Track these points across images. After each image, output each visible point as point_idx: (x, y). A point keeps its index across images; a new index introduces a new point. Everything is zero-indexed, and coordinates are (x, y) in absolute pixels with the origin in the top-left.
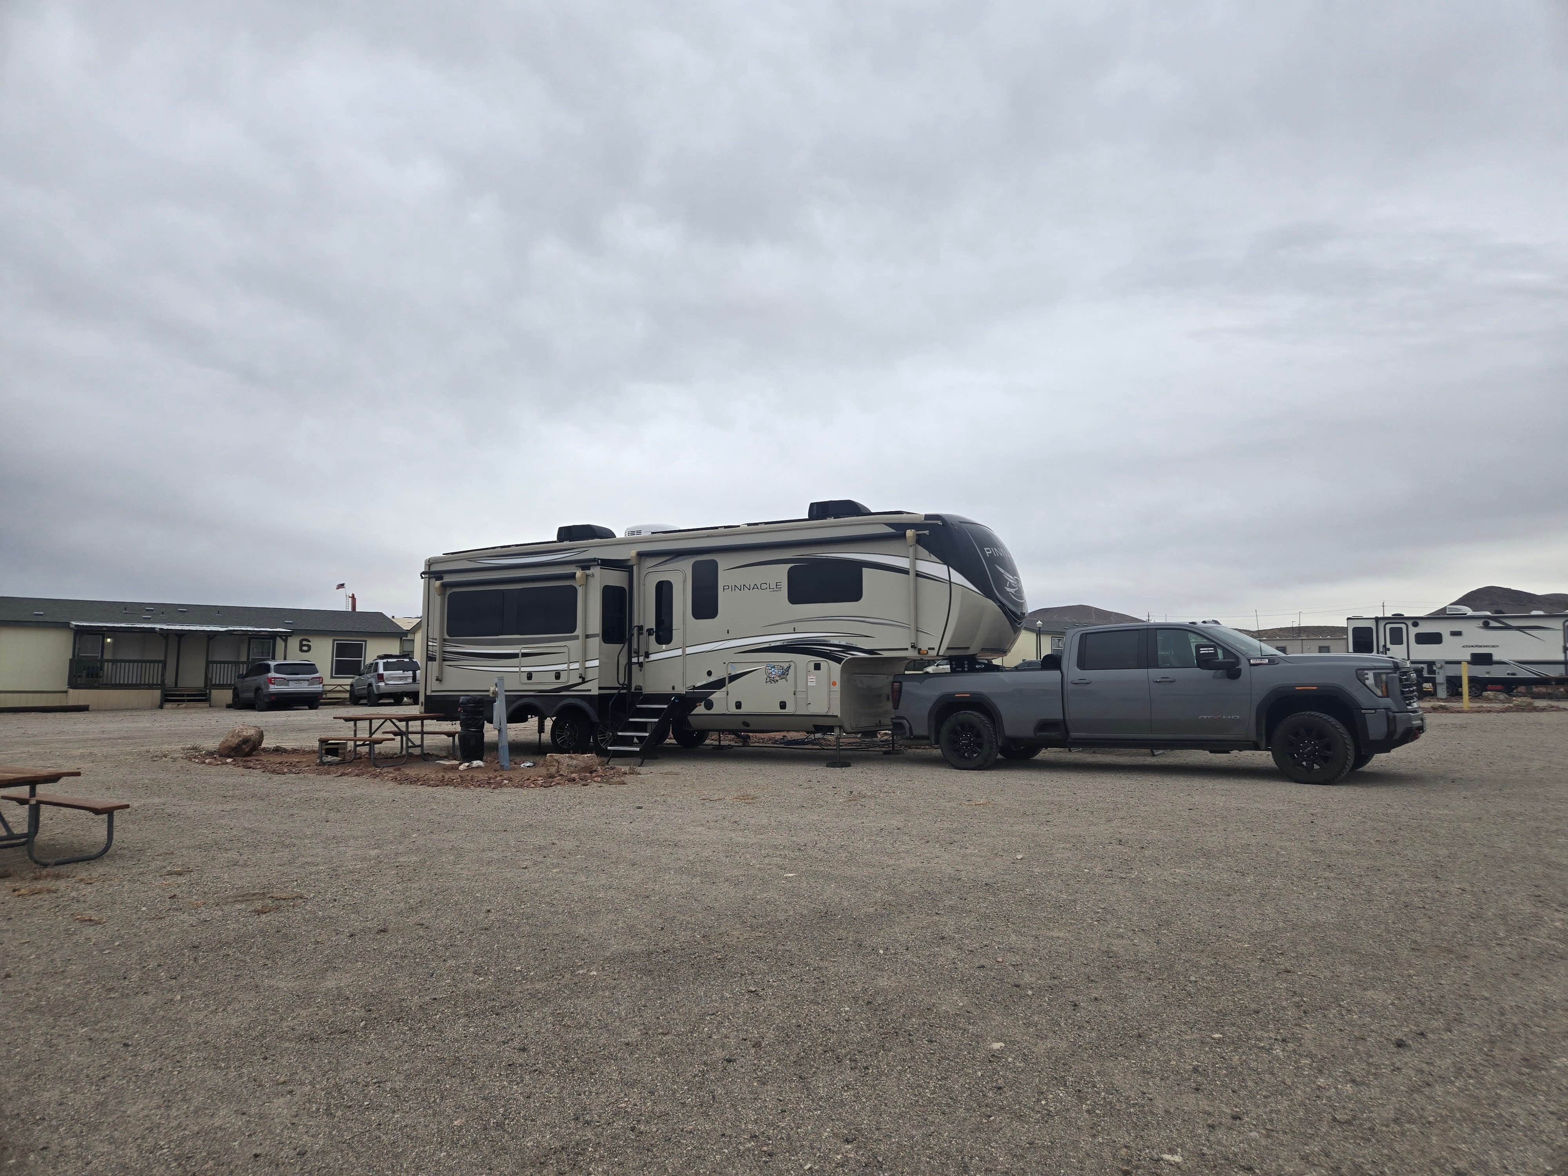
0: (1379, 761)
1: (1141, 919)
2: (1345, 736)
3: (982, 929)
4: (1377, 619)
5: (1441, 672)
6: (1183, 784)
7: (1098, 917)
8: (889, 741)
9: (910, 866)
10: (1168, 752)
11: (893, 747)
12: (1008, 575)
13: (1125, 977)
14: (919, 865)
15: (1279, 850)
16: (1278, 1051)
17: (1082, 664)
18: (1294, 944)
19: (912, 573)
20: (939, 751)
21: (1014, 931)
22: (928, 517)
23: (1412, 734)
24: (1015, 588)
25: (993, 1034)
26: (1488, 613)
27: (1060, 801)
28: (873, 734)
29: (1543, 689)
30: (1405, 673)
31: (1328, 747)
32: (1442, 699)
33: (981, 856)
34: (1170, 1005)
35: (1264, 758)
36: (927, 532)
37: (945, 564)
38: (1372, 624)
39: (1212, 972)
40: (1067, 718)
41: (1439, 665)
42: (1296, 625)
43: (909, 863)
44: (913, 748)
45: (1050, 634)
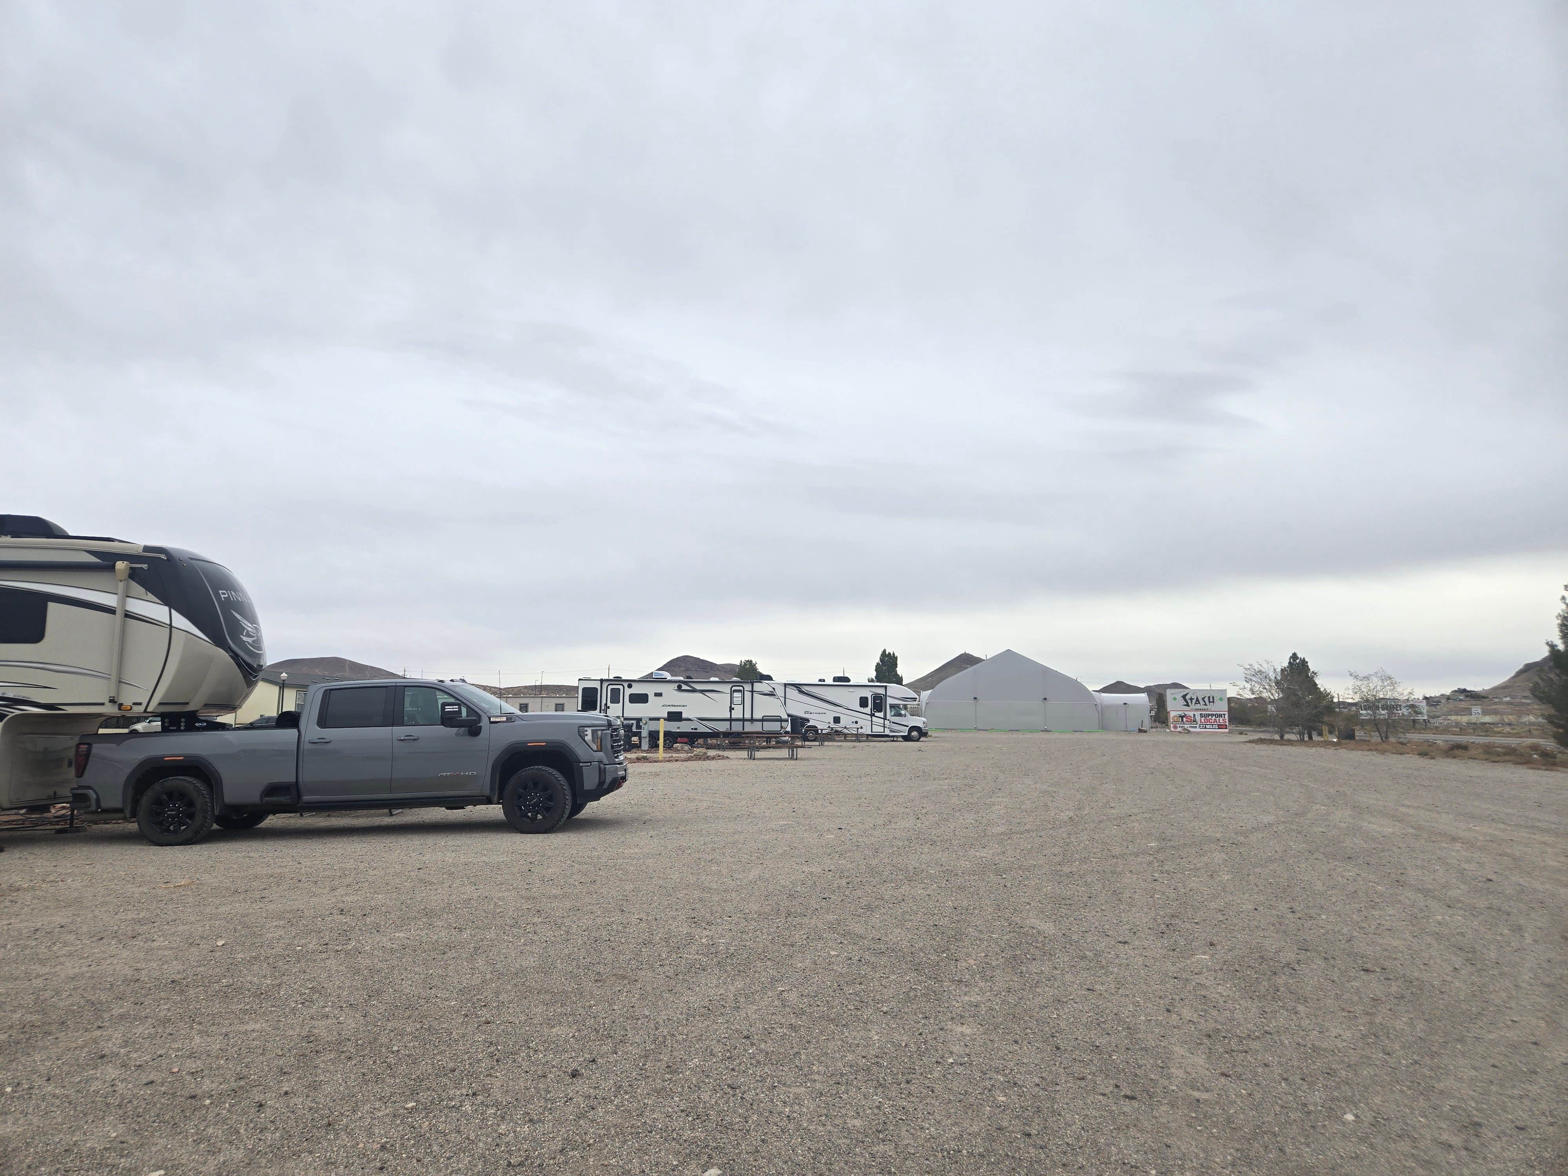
0: (592, 809)
1: (351, 993)
2: (565, 788)
3: (159, 1036)
4: (602, 681)
5: (646, 727)
6: (418, 843)
7: (304, 999)
8: (67, 816)
9: (71, 972)
10: (407, 811)
11: (71, 824)
12: (246, 622)
13: (323, 1062)
14: (85, 969)
15: (497, 901)
16: (467, 1106)
17: (323, 722)
18: (497, 994)
19: (119, 612)
20: (136, 825)
21: (200, 1032)
22: (147, 549)
23: (618, 782)
24: (253, 637)
25: (153, 1162)
26: (682, 678)
27: (281, 873)
28: (46, 808)
29: (714, 741)
30: (616, 730)
31: (550, 798)
32: (645, 751)
33: (171, 949)
34: (366, 1082)
35: (495, 811)
36: (145, 566)
37: (166, 605)
38: (597, 685)
39: (416, 1037)
40: (300, 780)
41: (644, 722)
42: (538, 684)
43: (70, 968)
44: (101, 823)
45: (296, 688)
